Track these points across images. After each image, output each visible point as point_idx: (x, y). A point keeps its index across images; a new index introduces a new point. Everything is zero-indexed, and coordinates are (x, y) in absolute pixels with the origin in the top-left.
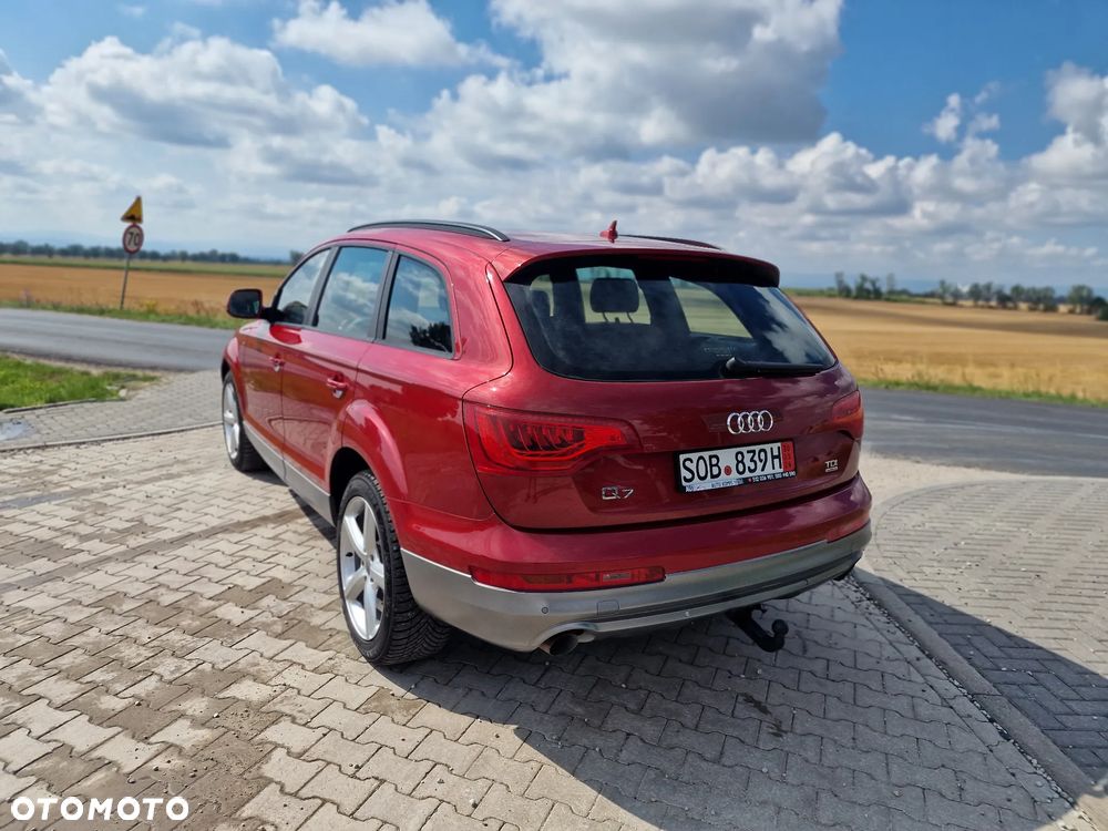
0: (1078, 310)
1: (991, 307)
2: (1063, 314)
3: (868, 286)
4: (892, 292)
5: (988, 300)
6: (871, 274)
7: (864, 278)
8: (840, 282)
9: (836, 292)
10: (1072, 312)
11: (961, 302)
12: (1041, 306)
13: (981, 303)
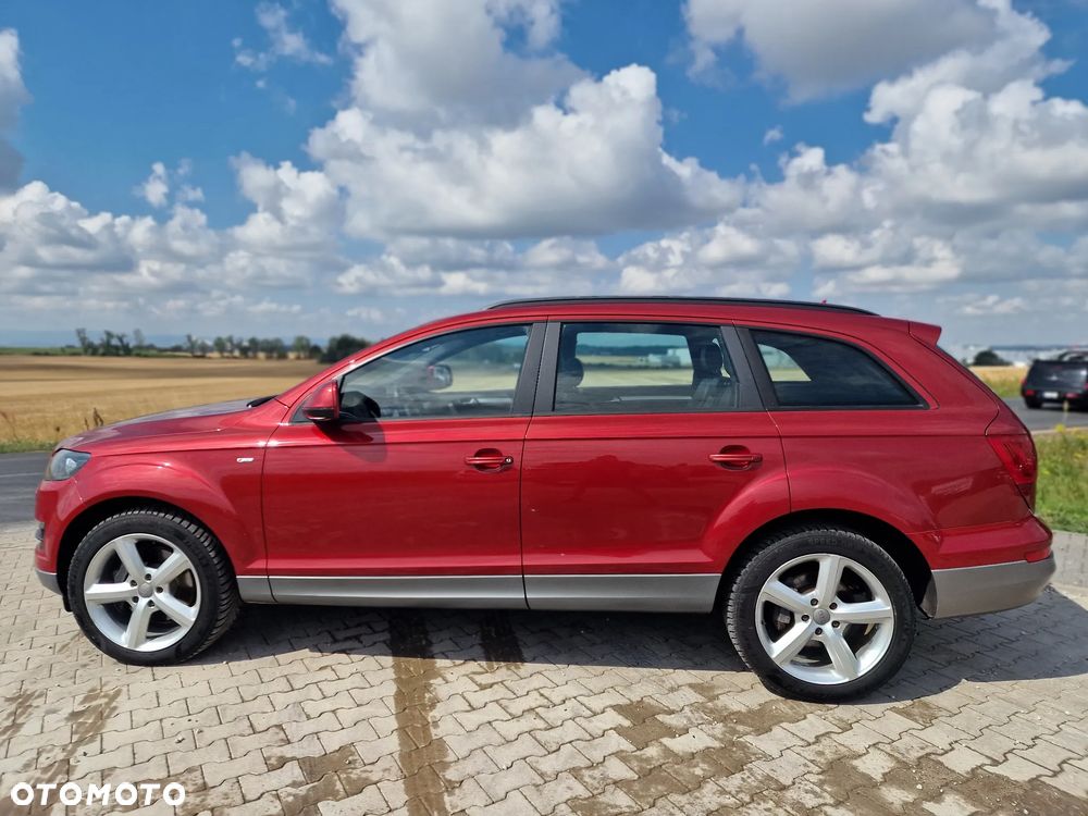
0: (302, 355)
1: (235, 358)
2: (292, 360)
3: (115, 342)
4: (140, 347)
5: (231, 351)
6: (116, 331)
7: (109, 335)
8: (83, 340)
9: (81, 351)
10: (298, 358)
11: (209, 355)
12: (275, 355)
13: (226, 354)
